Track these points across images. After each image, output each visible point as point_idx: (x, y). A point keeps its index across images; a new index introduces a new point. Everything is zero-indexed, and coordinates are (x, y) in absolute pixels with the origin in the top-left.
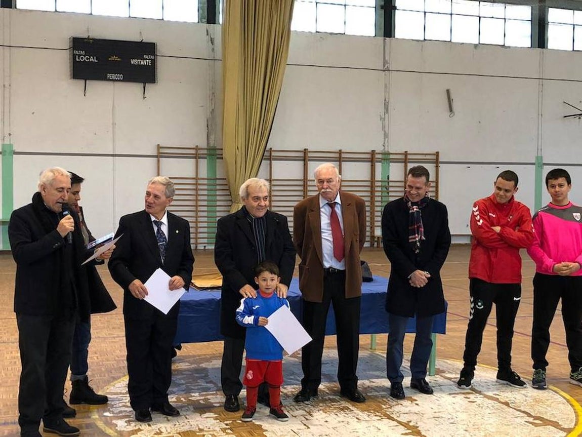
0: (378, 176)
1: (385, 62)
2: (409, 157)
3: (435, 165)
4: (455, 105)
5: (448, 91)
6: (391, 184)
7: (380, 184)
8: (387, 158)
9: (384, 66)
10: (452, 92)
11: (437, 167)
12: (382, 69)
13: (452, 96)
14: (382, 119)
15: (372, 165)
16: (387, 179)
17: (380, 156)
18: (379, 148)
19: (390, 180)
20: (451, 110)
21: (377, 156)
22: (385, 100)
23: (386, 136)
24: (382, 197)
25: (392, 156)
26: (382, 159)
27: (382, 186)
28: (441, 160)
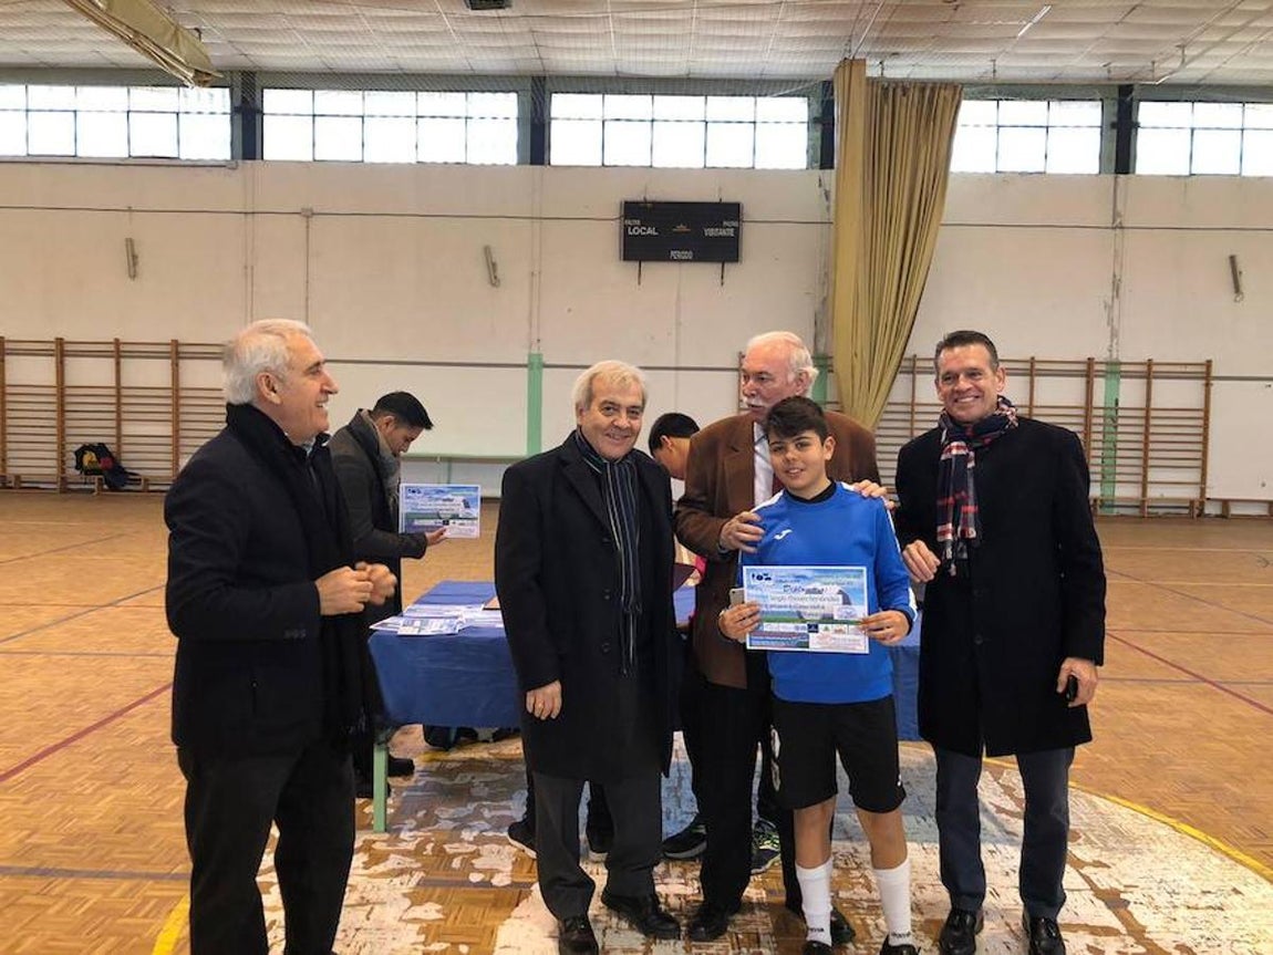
0: (1099, 399)
1: (1116, 215)
2: (1155, 368)
3: (1204, 382)
4: (1244, 281)
5: (1232, 259)
6: (1121, 413)
7: (1101, 412)
8: (1115, 370)
9: (1114, 221)
10: (1238, 260)
11: (1208, 385)
12: (1110, 225)
13: (1241, 266)
14: (1109, 308)
15: (1088, 382)
16: (1113, 405)
17: (1103, 367)
18: (1101, 354)
19: (1120, 405)
20: (1237, 289)
21: (1097, 367)
22: (1115, 276)
23: (1114, 334)
24: (1104, 433)
25: (1123, 368)
26: (1106, 372)
27: (1104, 417)
28: (1214, 374)
